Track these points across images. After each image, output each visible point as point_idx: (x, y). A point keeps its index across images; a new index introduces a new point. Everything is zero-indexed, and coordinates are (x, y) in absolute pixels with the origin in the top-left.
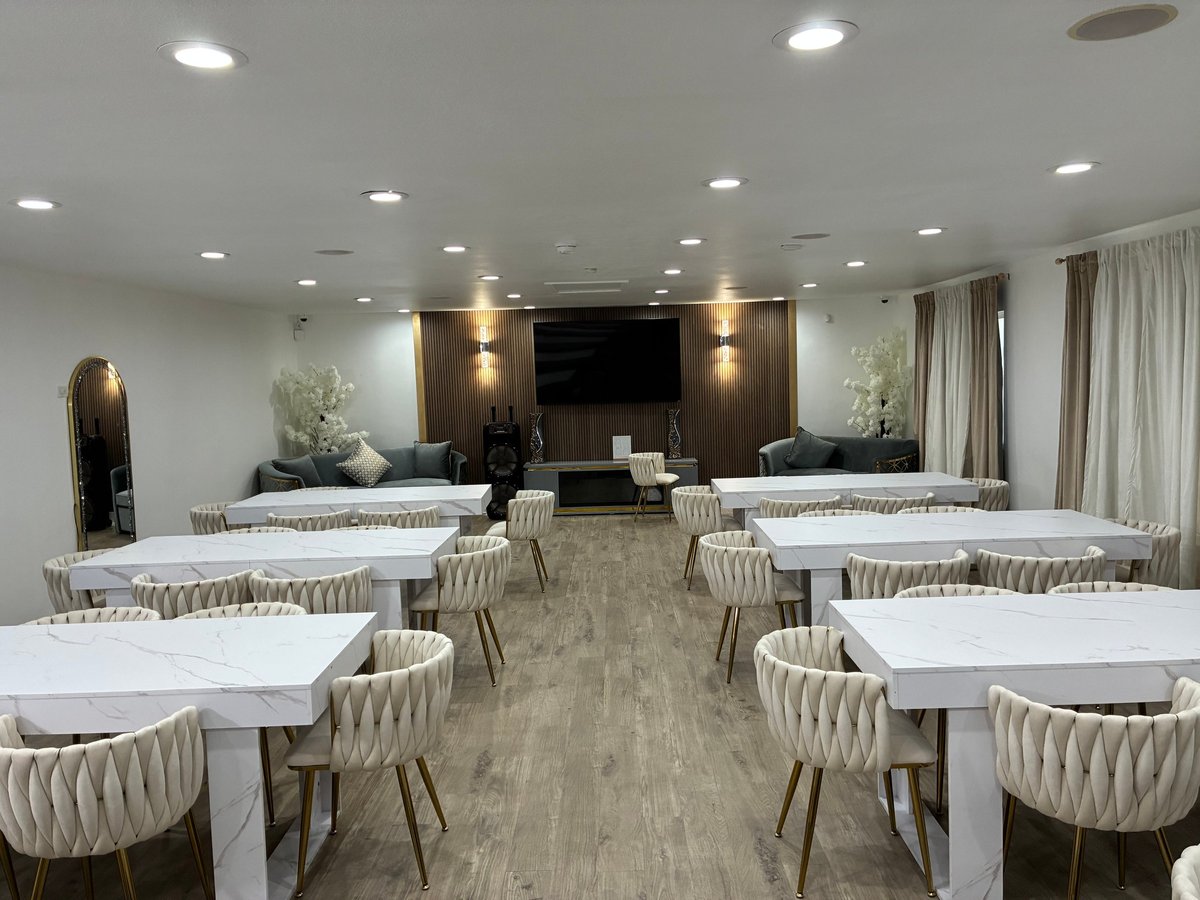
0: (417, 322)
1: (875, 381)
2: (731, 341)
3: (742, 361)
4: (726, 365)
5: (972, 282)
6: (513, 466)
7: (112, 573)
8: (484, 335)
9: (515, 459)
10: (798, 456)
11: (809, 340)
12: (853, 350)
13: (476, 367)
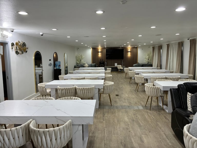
1: (147, 57)
3: (131, 54)
10: (138, 66)
12: (145, 53)
13: (98, 54)
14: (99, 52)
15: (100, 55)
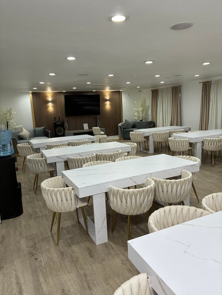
0: (31, 95)
1: (141, 109)
2: (109, 100)
3: (111, 105)
4: (108, 105)
5: (172, 87)
6: (63, 132)
7: (59, 157)
8: (50, 99)
9: (63, 130)
10: (126, 126)
11: (125, 100)
12: (135, 102)
13: (48, 107)
14: (48, 102)
15: (51, 107)
